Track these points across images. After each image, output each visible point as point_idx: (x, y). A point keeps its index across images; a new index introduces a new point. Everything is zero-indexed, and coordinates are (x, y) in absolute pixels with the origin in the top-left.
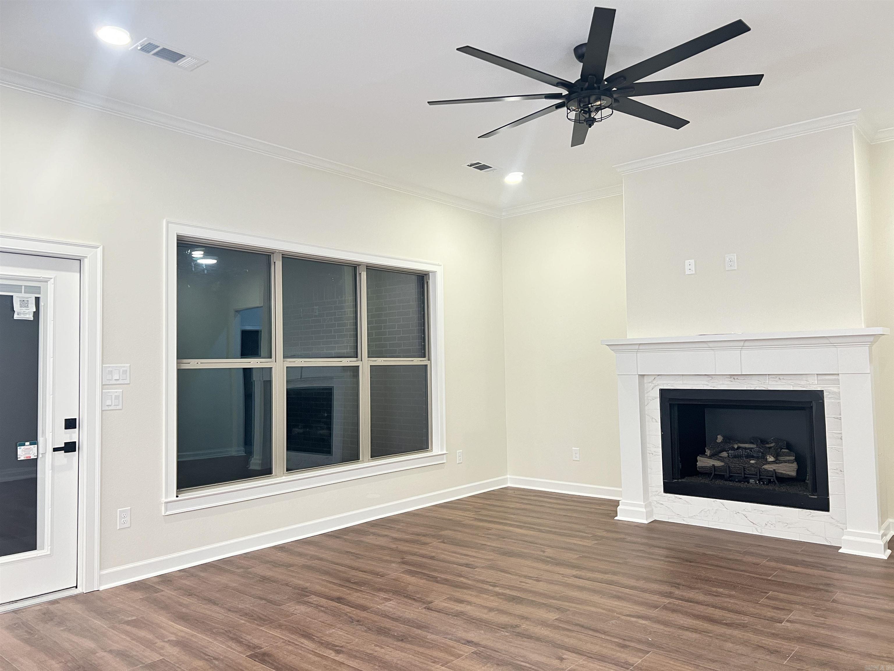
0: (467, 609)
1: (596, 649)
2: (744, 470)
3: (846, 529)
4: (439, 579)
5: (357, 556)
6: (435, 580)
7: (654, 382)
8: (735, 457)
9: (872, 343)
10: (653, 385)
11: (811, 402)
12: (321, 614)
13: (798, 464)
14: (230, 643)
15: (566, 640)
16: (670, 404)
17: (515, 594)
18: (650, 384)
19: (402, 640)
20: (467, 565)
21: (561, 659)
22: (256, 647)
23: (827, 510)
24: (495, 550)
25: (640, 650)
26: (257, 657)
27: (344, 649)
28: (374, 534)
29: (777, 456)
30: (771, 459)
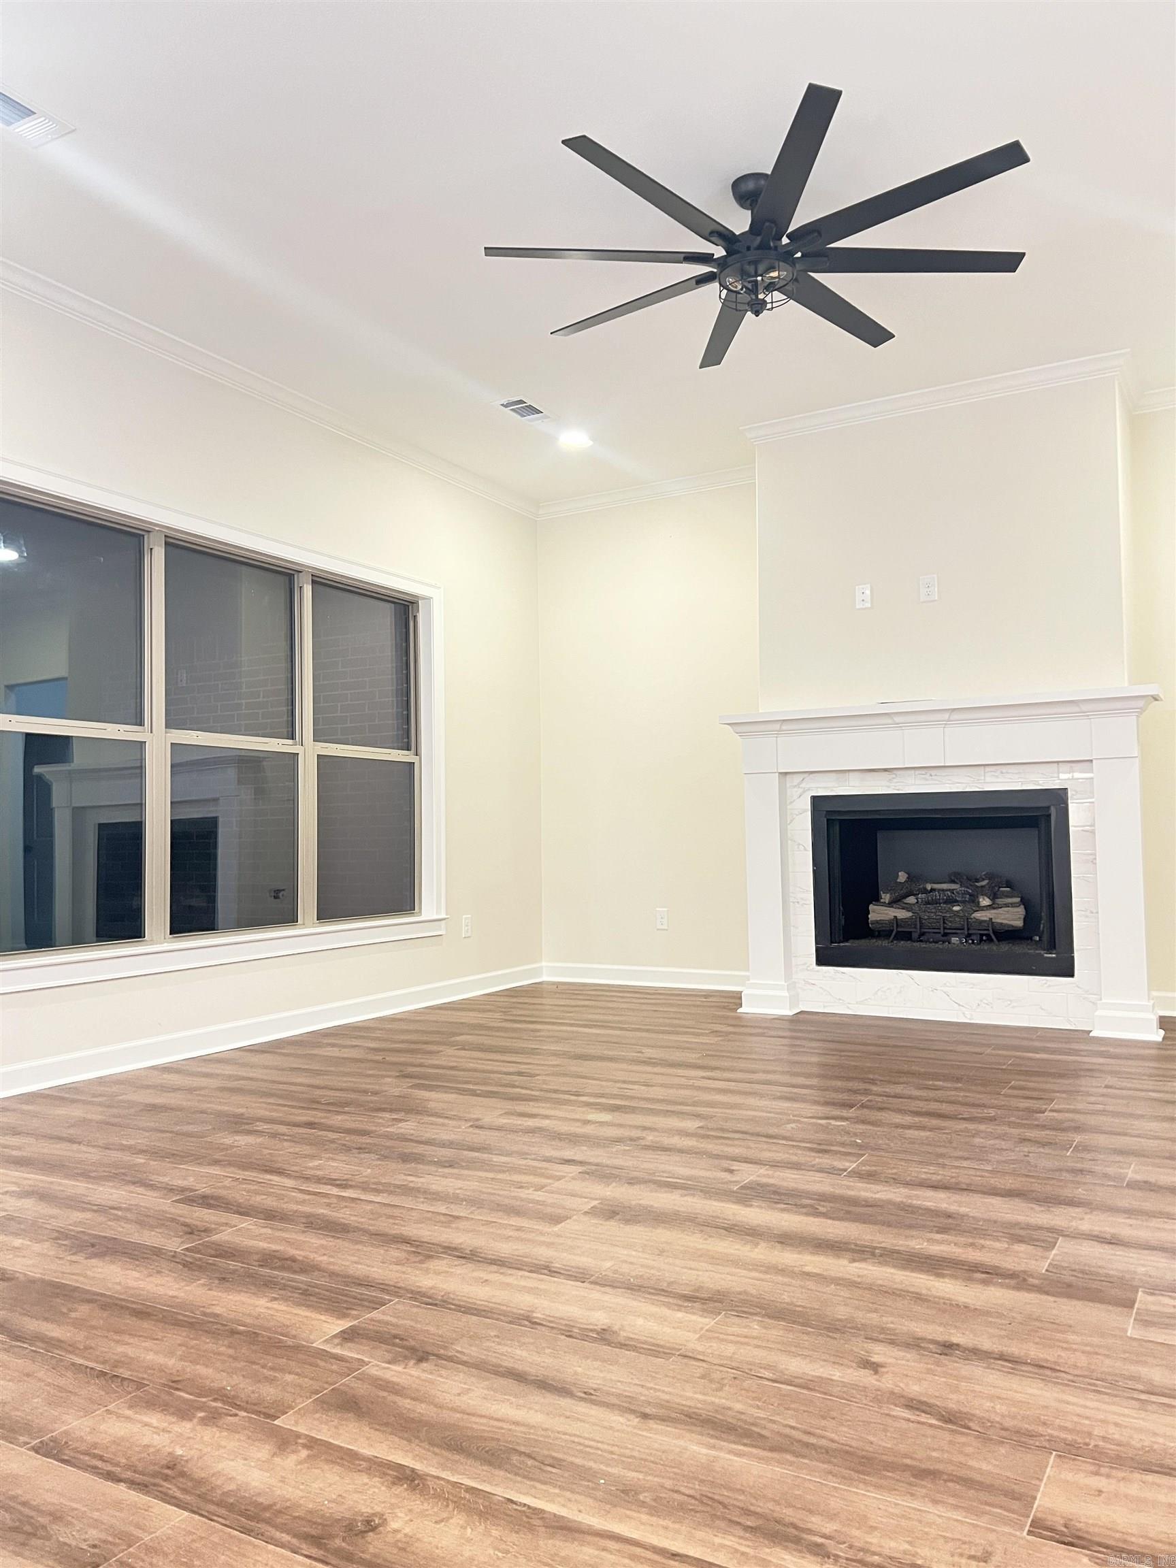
0: (545, 1123)
1: (780, 1156)
2: (944, 923)
3: (1101, 999)
4: (478, 1092)
5: (317, 1073)
6: (474, 1093)
7: (803, 785)
8: (928, 903)
9: (1142, 710)
10: (801, 790)
11: (1048, 808)
12: (286, 1144)
13: (1025, 908)
14: (132, 1188)
15: (726, 1149)
16: (828, 820)
17: (620, 1103)
18: (796, 789)
19: (450, 1166)
20: (520, 1074)
21: (731, 1171)
22: (183, 1190)
23: (1072, 975)
24: (555, 1054)
25: (849, 1154)
26: (193, 1201)
27: (350, 1183)
28: (333, 1045)
29: (994, 897)
30: (985, 901)
